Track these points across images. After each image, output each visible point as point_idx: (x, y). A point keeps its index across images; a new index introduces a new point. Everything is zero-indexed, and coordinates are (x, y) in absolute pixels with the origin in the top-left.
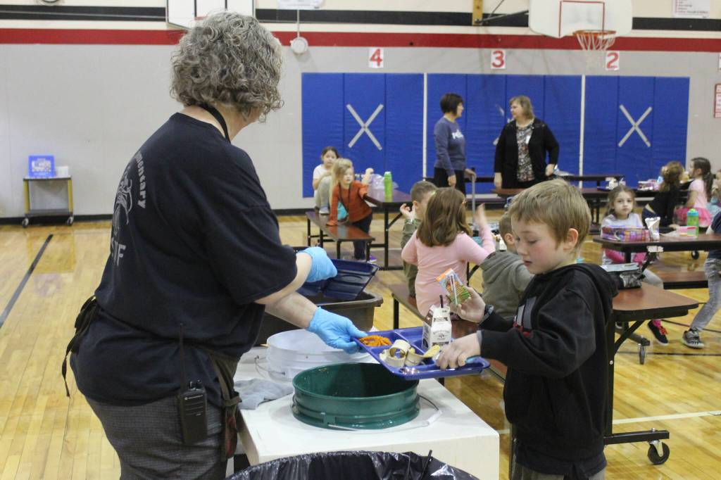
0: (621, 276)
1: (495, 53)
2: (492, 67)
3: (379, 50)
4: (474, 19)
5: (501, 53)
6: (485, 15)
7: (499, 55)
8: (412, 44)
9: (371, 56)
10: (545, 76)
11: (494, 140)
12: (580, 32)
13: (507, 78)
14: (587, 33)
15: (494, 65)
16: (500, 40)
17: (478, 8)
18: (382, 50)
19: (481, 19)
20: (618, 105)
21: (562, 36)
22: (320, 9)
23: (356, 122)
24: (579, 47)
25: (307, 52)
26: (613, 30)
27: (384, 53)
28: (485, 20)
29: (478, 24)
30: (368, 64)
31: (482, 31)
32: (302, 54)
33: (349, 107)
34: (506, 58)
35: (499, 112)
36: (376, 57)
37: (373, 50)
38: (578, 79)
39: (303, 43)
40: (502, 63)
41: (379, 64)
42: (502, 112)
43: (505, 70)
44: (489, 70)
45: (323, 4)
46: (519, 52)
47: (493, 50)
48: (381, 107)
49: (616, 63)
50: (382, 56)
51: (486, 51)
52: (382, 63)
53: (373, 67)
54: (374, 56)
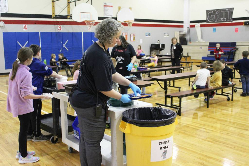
0: (133, 78)
1: (59, 26)
2: (58, 30)
3: (26, 25)
4: (53, 17)
5: (61, 26)
6: (56, 16)
7: (60, 27)
8: (35, 24)
9: (23, 27)
10: (72, 33)
11: (60, 50)
12: (86, 21)
13: (62, 33)
14: (88, 21)
15: (59, 29)
16: (60, 22)
17: (54, 13)
18: (27, 25)
19: (54, 17)
20: (92, 40)
21: (81, 21)
22: (7, 13)
23: (20, 46)
24: (86, 25)
25: (4, 26)
26: (95, 20)
27: (28, 26)
28: (56, 17)
29: (54, 18)
30: (23, 29)
31: (55, 20)
32: (2, 26)
33: (18, 42)
34: (62, 27)
35: (61, 43)
36: (25, 27)
37: (24, 25)
38: (81, 33)
39: (3, 23)
40: (61, 29)
41: (26, 30)
42: (62, 42)
43: (62, 31)
44: (57, 31)
45: (8, 11)
46: (65, 26)
47: (58, 25)
48: (27, 42)
49: (91, 29)
50: (27, 27)
51: (56, 25)
52: (27, 29)
53: (24, 30)
54: (24, 27)
